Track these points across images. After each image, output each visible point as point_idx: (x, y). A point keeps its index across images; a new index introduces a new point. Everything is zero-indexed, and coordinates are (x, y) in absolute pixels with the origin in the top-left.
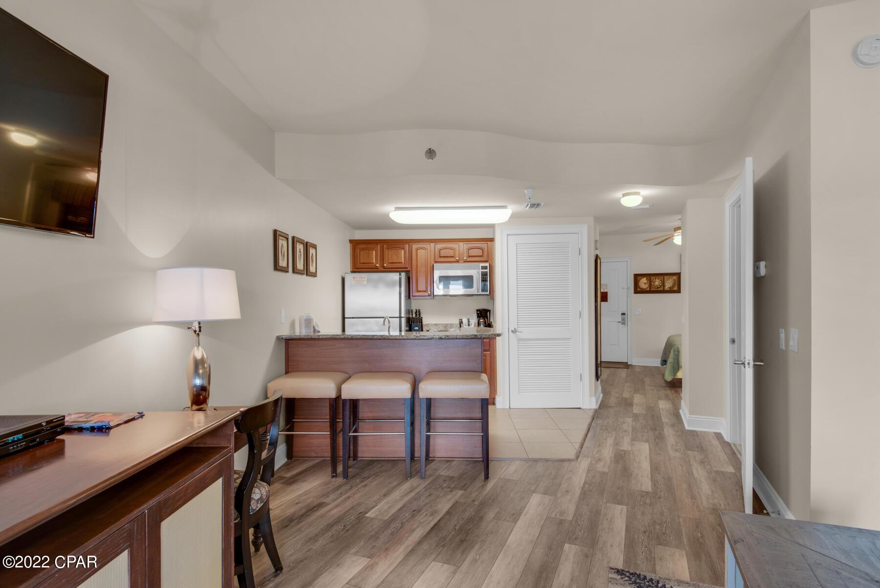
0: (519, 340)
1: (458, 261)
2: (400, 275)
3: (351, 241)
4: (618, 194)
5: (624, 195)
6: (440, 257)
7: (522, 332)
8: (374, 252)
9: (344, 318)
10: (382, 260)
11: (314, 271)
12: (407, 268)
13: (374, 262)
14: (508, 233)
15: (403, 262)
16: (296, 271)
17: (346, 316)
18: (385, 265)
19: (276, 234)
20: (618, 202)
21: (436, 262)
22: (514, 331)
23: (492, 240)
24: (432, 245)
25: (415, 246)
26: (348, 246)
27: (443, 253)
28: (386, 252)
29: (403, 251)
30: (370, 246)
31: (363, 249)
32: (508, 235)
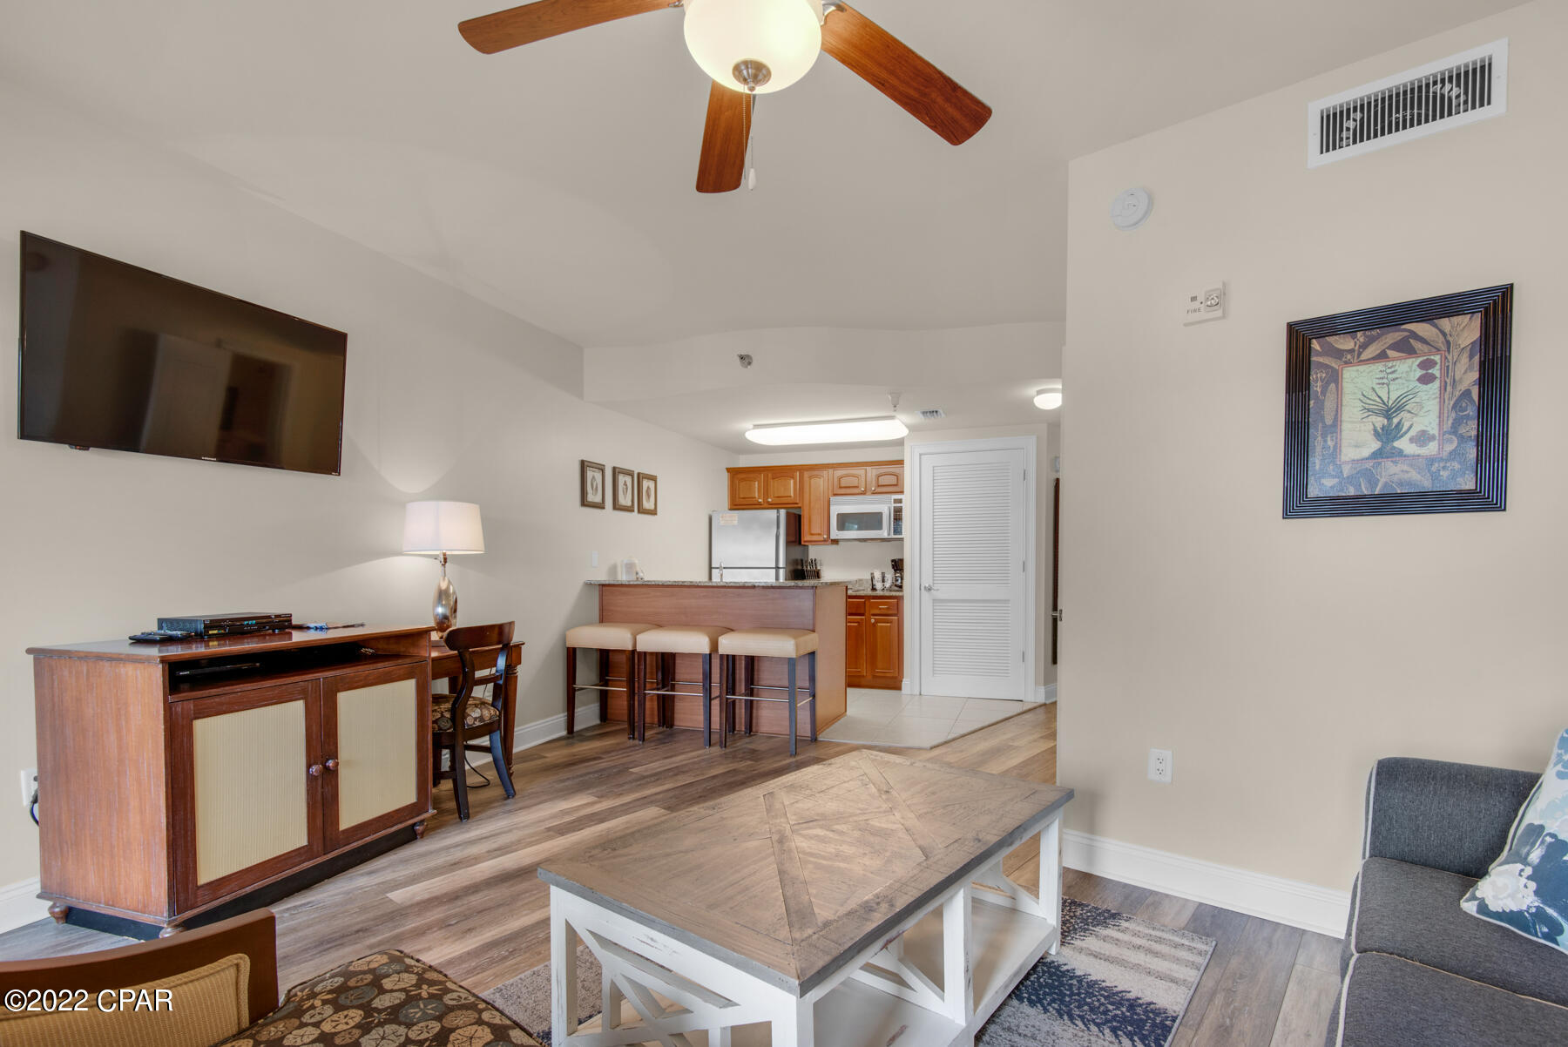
0: (935, 601)
1: (864, 493)
2: (778, 512)
3: (729, 470)
4: (1032, 391)
5: (1039, 393)
6: (841, 487)
7: (938, 590)
8: (756, 483)
9: (711, 568)
10: (766, 494)
11: (652, 507)
12: (796, 504)
13: (757, 496)
14: (921, 452)
15: (792, 495)
16: (617, 507)
17: (713, 566)
18: (770, 500)
19: (584, 465)
20: (1030, 402)
21: (835, 495)
22: (929, 589)
23: (901, 462)
24: (831, 471)
25: (806, 475)
26: (725, 476)
27: (844, 482)
28: (771, 482)
29: (792, 481)
30: (752, 475)
31: (743, 480)
32: (920, 455)
